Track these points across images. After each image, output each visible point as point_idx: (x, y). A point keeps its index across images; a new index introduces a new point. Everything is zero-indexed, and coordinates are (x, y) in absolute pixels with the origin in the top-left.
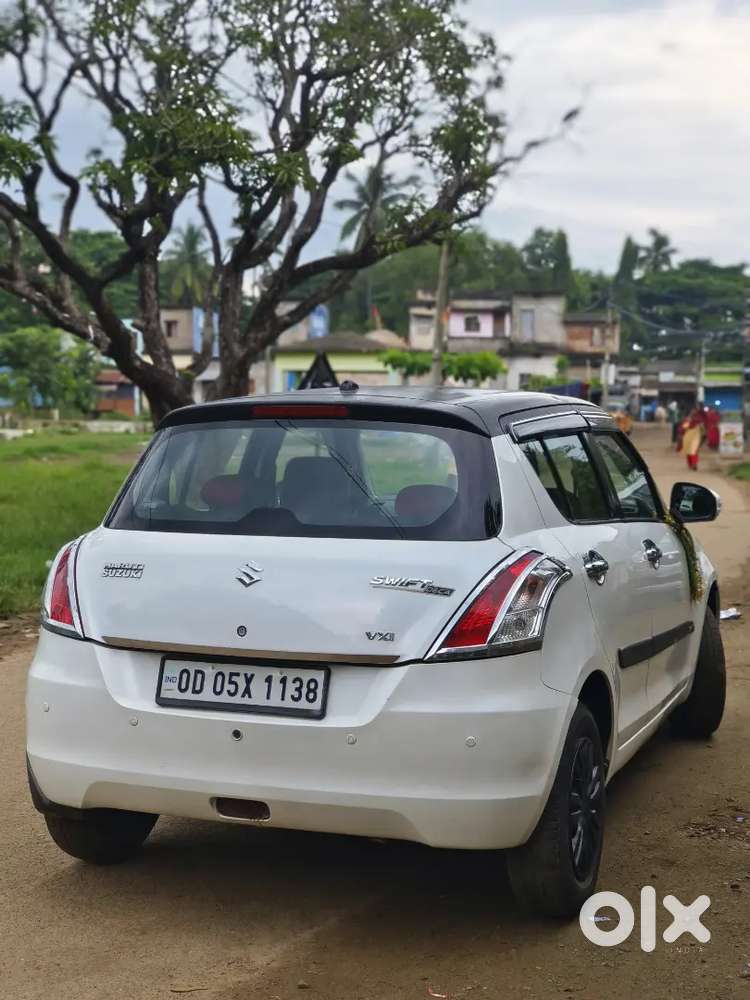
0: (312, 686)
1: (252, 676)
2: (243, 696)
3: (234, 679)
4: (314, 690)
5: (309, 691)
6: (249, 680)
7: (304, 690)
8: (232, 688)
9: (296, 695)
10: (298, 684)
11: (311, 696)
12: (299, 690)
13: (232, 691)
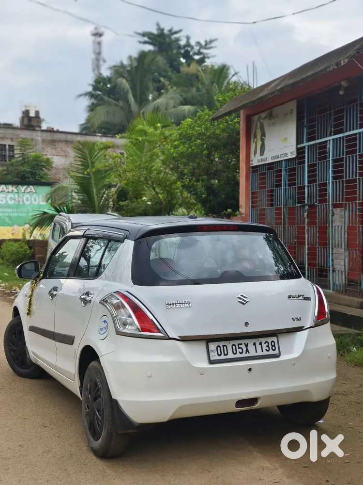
0: (273, 344)
1: (248, 343)
2: (246, 353)
3: (240, 346)
4: (274, 346)
5: (272, 346)
6: (246, 346)
7: (270, 346)
8: (241, 350)
9: (268, 349)
10: (267, 344)
11: (274, 348)
12: (268, 346)
13: (241, 352)
